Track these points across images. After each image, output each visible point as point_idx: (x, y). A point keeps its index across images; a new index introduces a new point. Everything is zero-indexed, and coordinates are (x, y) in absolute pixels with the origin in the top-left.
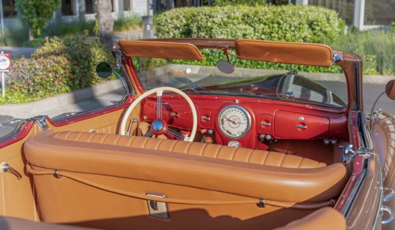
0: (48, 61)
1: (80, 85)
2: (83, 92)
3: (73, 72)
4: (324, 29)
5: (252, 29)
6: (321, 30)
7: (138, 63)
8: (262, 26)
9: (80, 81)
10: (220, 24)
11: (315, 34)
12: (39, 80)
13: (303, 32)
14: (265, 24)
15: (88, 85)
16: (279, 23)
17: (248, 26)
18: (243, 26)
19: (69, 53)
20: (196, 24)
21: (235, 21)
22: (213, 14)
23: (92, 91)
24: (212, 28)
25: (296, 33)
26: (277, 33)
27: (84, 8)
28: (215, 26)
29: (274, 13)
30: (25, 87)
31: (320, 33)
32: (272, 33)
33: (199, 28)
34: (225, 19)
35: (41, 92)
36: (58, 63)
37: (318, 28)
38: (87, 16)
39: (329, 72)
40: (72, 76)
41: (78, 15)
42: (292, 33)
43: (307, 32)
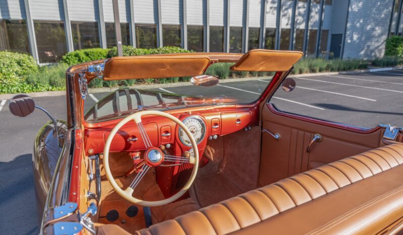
4: (29, 66)
6: (27, 66)
13: (14, 68)
25: (9, 69)
31: (26, 68)
37: (25, 65)
39: (40, 91)
42: (7, 69)
43: (17, 68)
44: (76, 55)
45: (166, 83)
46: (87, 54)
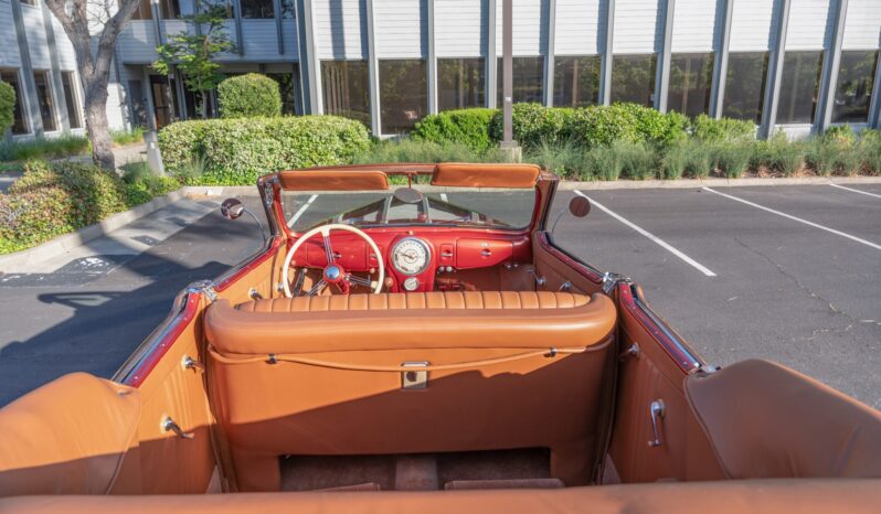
0: (39, 195)
1: (85, 222)
2: (91, 230)
3: (75, 207)
4: (355, 140)
5: (279, 143)
6: (352, 141)
7: (148, 188)
8: (290, 139)
9: (85, 216)
10: (241, 139)
11: (347, 146)
12: (32, 221)
13: (334, 144)
14: (292, 137)
15: (95, 221)
16: (307, 135)
17: (273, 140)
18: (268, 140)
19: (65, 183)
20: (210, 139)
21: (259, 135)
22: (230, 127)
23: (101, 228)
24: (232, 144)
25: (328, 145)
26: (308, 146)
27: (41, 125)
28: (235, 141)
29: (300, 124)
30: (12, 231)
31: (352, 144)
32: (301, 146)
33: (215, 144)
34: (247, 133)
35: (35, 236)
36: (55, 197)
37: (349, 139)
38: (46, 133)
40: (74, 212)
41: (34, 132)
42: (324, 146)
43: (338, 144)
44: (438, 122)
45: (591, 180)
46: (455, 120)
